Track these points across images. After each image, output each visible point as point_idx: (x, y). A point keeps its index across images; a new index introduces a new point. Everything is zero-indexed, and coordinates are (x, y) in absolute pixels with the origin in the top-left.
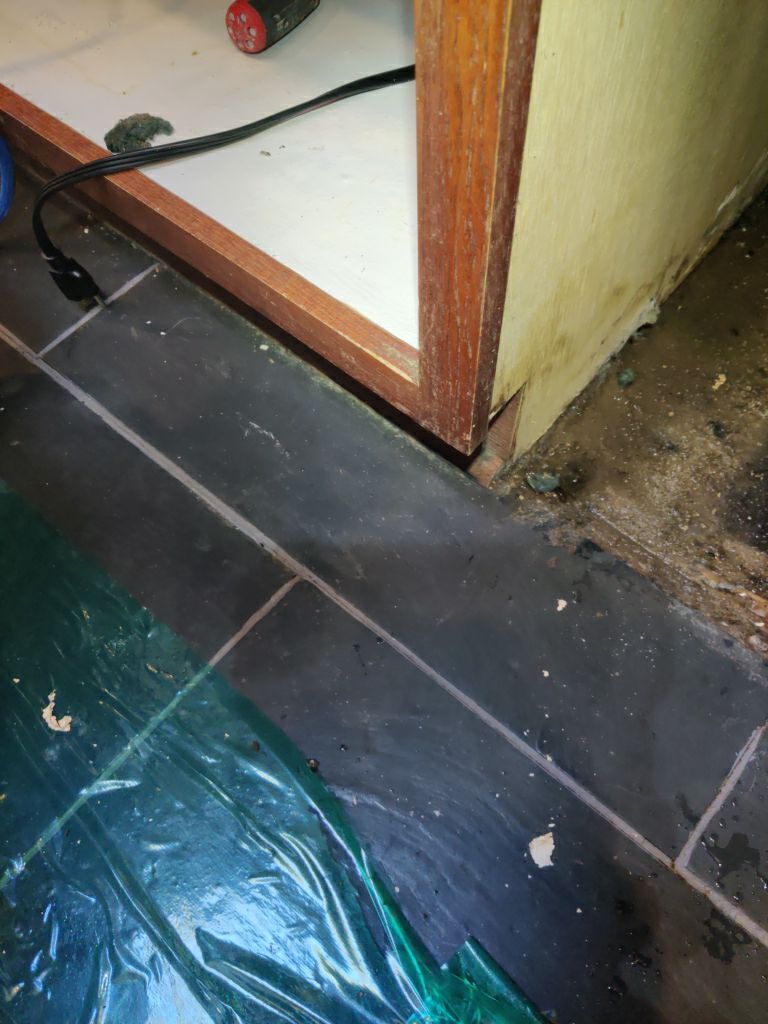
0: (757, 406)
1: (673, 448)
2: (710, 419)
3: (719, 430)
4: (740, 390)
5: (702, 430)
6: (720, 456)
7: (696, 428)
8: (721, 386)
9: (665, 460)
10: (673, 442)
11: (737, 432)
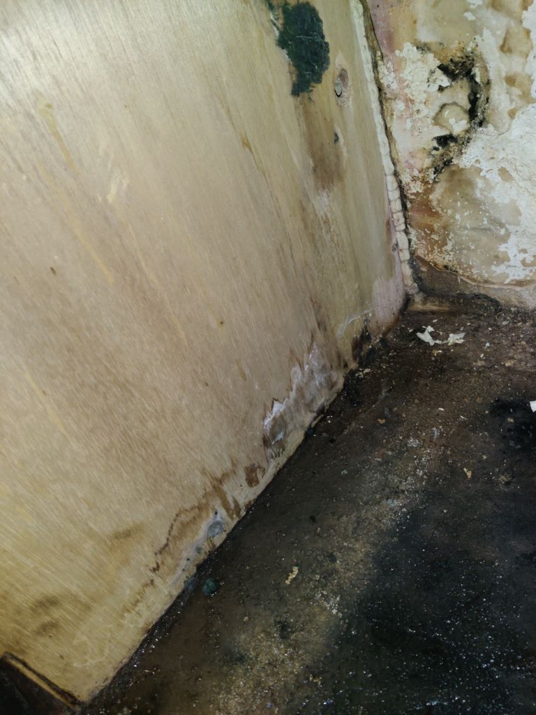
0: (323, 595)
1: (241, 659)
2: (278, 619)
3: (284, 629)
4: (311, 580)
5: (269, 633)
6: (283, 661)
7: (264, 631)
8: (294, 579)
9: (232, 674)
10: (242, 651)
11: (302, 630)
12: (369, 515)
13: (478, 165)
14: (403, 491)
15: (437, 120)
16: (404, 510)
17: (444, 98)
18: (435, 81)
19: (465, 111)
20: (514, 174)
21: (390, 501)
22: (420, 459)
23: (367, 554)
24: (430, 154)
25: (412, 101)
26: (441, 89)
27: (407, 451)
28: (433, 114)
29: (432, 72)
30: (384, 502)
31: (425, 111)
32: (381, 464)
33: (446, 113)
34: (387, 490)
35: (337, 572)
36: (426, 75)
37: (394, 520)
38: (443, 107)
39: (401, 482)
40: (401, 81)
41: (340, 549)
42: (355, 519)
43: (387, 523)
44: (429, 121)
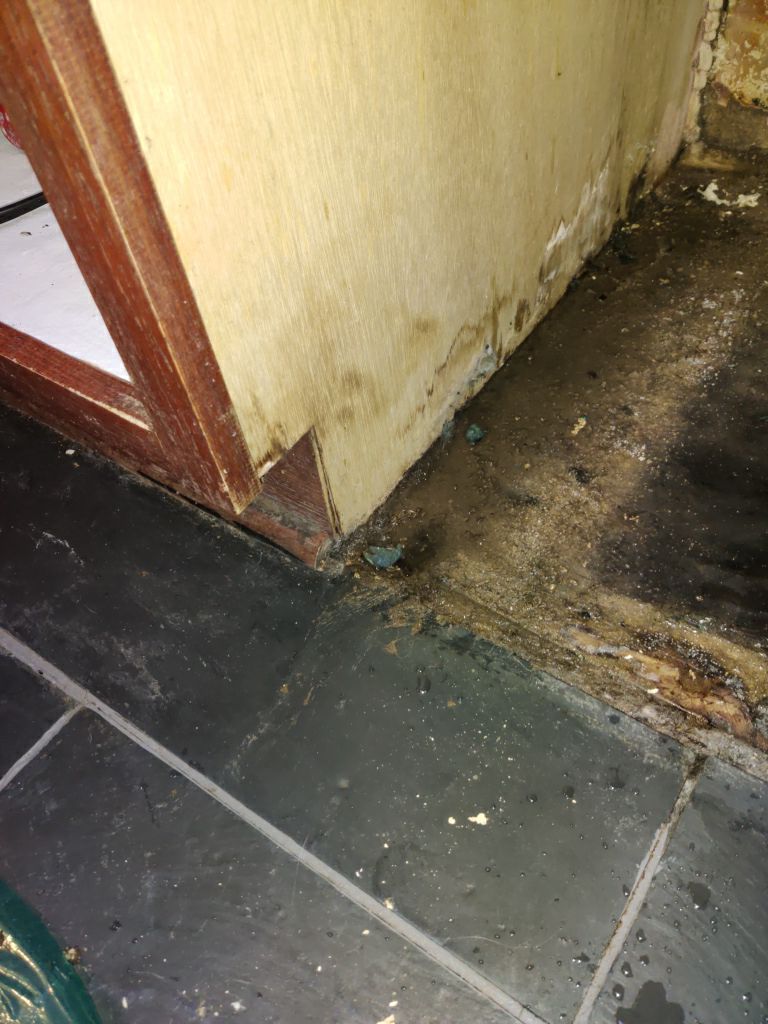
0: (623, 445)
1: (532, 502)
2: (571, 465)
3: (582, 476)
4: (603, 431)
5: (563, 478)
6: (587, 503)
7: (556, 476)
8: (582, 430)
9: (524, 515)
10: (531, 495)
11: (605, 474)
12: (666, 371)
14: (705, 351)
16: (710, 368)
21: (690, 359)
22: (722, 321)
23: (670, 408)
27: (703, 312)
30: (683, 359)
32: (672, 324)
34: (684, 349)
35: (636, 424)
37: (700, 377)
39: (700, 342)
41: (636, 403)
42: (648, 375)
43: (690, 379)
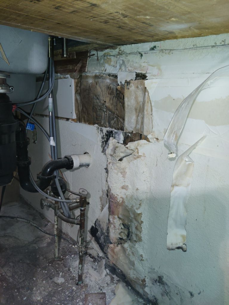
13: (127, 248)
15: (120, 234)
17: (122, 231)
18: (121, 226)
19: (126, 235)
20: (135, 254)
24: (117, 240)
25: (115, 227)
26: (122, 228)
28: (119, 232)
29: (121, 224)
31: (117, 231)
33: (122, 234)
36: (119, 224)
38: (122, 232)
40: (113, 221)
44: (118, 233)
